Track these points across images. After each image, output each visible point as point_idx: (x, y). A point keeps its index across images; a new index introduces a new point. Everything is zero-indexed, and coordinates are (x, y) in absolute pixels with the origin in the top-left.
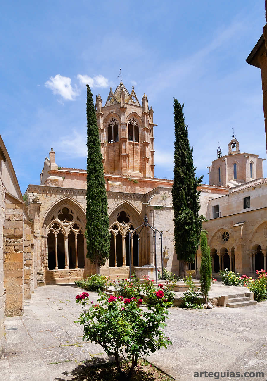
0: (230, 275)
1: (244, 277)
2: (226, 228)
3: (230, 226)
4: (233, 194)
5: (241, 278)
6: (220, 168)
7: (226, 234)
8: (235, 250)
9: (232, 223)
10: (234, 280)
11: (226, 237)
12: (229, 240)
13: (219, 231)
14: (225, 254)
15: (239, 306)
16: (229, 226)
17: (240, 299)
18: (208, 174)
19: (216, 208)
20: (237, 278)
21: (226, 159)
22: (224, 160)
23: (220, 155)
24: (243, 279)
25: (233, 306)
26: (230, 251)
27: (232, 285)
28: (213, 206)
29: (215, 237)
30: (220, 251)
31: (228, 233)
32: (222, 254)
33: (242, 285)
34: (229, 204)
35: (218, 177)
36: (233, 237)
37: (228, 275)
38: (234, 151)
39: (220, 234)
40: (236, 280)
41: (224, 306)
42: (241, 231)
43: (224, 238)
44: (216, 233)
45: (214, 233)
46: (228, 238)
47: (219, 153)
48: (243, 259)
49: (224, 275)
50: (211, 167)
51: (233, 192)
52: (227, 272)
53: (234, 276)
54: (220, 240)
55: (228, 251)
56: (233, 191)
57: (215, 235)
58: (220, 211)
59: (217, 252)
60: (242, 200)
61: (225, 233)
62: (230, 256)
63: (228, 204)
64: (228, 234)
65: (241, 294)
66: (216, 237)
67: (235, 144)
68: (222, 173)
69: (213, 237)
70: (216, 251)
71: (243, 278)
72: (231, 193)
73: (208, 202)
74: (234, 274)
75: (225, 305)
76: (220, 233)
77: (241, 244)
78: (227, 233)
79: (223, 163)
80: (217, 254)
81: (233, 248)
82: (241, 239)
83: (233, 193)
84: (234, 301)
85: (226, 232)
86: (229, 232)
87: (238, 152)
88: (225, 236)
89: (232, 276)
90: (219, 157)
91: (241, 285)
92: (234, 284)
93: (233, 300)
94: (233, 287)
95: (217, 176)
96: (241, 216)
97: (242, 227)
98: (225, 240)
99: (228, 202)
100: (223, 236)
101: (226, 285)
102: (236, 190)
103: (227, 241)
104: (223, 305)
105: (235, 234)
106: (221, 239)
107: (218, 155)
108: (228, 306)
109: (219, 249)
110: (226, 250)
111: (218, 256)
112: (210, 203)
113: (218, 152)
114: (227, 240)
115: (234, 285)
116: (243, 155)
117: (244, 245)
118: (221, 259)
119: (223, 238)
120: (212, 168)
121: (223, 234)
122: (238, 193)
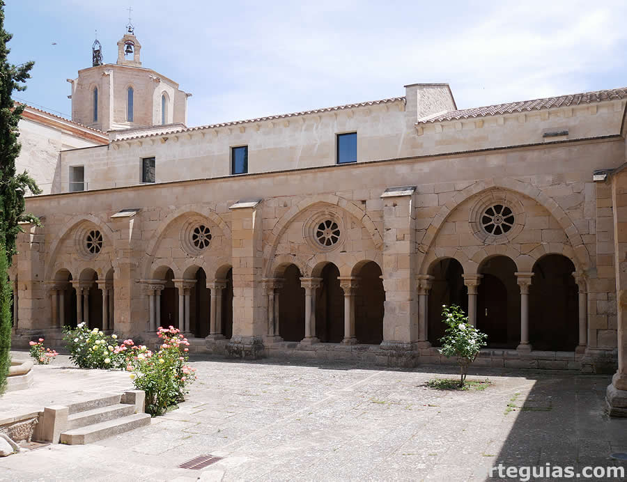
0: (93, 339)
1: (126, 345)
2: (96, 221)
3: (104, 215)
4: (118, 145)
5: (121, 349)
6: (96, 89)
7: (95, 234)
8: (116, 276)
9: (109, 209)
10: (103, 353)
11: (95, 243)
12: (102, 250)
13: (77, 225)
14: (91, 285)
15: (99, 436)
16: (102, 215)
17: (106, 413)
18: (68, 97)
19: (79, 172)
20: (110, 347)
21: (111, 73)
22: (106, 73)
23: (97, 60)
24: (126, 351)
25: (81, 440)
26: (104, 278)
27: (95, 367)
28: (70, 167)
29: (68, 241)
30: (78, 278)
31: (101, 233)
32: (83, 285)
33: (121, 366)
34: (109, 168)
35: (93, 107)
36: (111, 245)
37: (87, 340)
38: (130, 62)
39: (81, 234)
40: (106, 353)
41: (51, 442)
42: (131, 231)
43: (91, 244)
44: (71, 230)
45: (65, 230)
46: (101, 247)
47: (97, 55)
48: (132, 299)
49: (76, 340)
50: (76, 82)
51: (118, 140)
52: (85, 332)
53: (103, 341)
54: (80, 249)
55: (99, 277)
56: (119, 137)
57: (67, 236)
58: (86, 179)
59: (72, 280)
60: (138, 164)
61: (92, 233)
62: (103, 291)
63: (106, 168)
64: (101, 236)
65: (110, 398)
66: (70, 242)
67: (132, 47)
68: (101, 102)
69: (63, 240)
70: (70, 277)
71: (125, 348)
72: (113, 141)
73: (58, 154)
74: (101, 338)
75: (56, 438)
76: (80, 230)
77: (128, 261)
78: (98, 233)
79: (104, 78)
80: (71, 284)
81: (111, 272)
82: (129, 251)
83: (119, 143)
84: (85, 421)
85: (95, 231)
86: (103, 231)
87: (138, 65)
88: (94, 241)
89: (97, 342)
90: (96, 64)
91: (119, 367)
92: (102, 365)
93: (83, 418)
94: (98, 372)
95: (89, 105)
96: (131, 194)
97: (132, 221)
98: (92, 251)
99: (106, 161)
100: (89, 239)
101: (81, 367)
102: (125, 136)
103: (97, 252)
104: (50, 439)
105: (115, 236)
106: (84, 247)
107: (93, 58)
108: (66, 441)
109: (76, 273)
110: (95, 276)
111: (74, 290)
112: (64, 159)
113: (95, 52)
114: (98, 250)
115: (101, 368)
116: (147, 73)
117: (135, 265)
118: (83, 297)
119: (89, 245)
120: (78, 84)
121: (89, 234)
122: (130, 144)
